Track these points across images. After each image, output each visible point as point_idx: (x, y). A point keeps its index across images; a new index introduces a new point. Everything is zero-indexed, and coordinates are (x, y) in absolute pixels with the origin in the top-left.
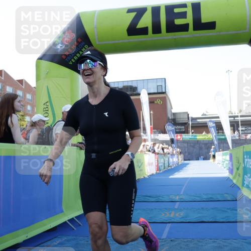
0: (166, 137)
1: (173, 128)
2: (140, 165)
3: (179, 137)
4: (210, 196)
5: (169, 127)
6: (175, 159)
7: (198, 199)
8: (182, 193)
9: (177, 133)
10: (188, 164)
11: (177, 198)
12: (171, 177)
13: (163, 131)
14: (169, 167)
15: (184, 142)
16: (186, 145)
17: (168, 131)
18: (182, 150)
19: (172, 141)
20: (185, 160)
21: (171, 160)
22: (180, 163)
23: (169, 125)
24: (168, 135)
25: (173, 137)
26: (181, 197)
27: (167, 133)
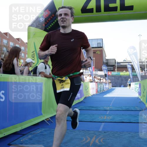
0: (102, 73)
1: (106, 68)
2: (86, 89)
3: (110, 73)
4: (127, 108)
5: (104, 67)
6: (107, 86)
7: (120, 109)
8: (111, 106)
9: (108, 71)
10: (114, 89)
11: (108, 108)
12: (105, 96)
13: (101, 70)
14: (103, 90)
15: (113, 76)
16: (113, 78)
17: (103, 70)
18: (111, 81)
19: (106, 75)
20: (113, 87)
21: (105, 87)
22: (110, 89)
23: (104, 66)
24: (103, 72)
25: (106, 73)
26: (110, 108)
27: (103, 71)
